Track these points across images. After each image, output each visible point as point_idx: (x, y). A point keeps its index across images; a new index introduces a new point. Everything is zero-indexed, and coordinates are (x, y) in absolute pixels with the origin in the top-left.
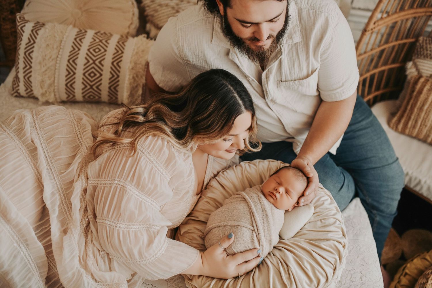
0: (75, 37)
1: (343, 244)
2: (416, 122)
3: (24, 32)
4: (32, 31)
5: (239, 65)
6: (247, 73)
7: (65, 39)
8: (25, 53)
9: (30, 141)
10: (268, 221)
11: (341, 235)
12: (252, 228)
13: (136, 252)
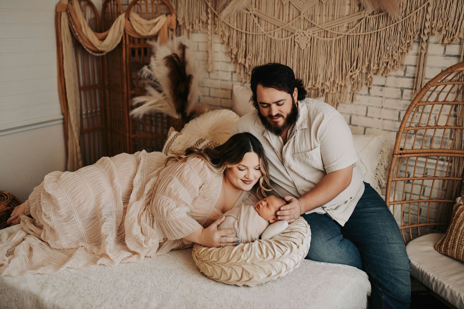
0: (197, 141)
1: (298, 245)
2: (454, 242)
3: (170, 136)
4: (175, 136)
5: (270, 141)
6: (274, 146)
7: (190, 141)
8: (167, 147)
9: (140, 158)
10: (248, 216)
11: (301, 242)
12: (237, 218)
13: (165, 211)
